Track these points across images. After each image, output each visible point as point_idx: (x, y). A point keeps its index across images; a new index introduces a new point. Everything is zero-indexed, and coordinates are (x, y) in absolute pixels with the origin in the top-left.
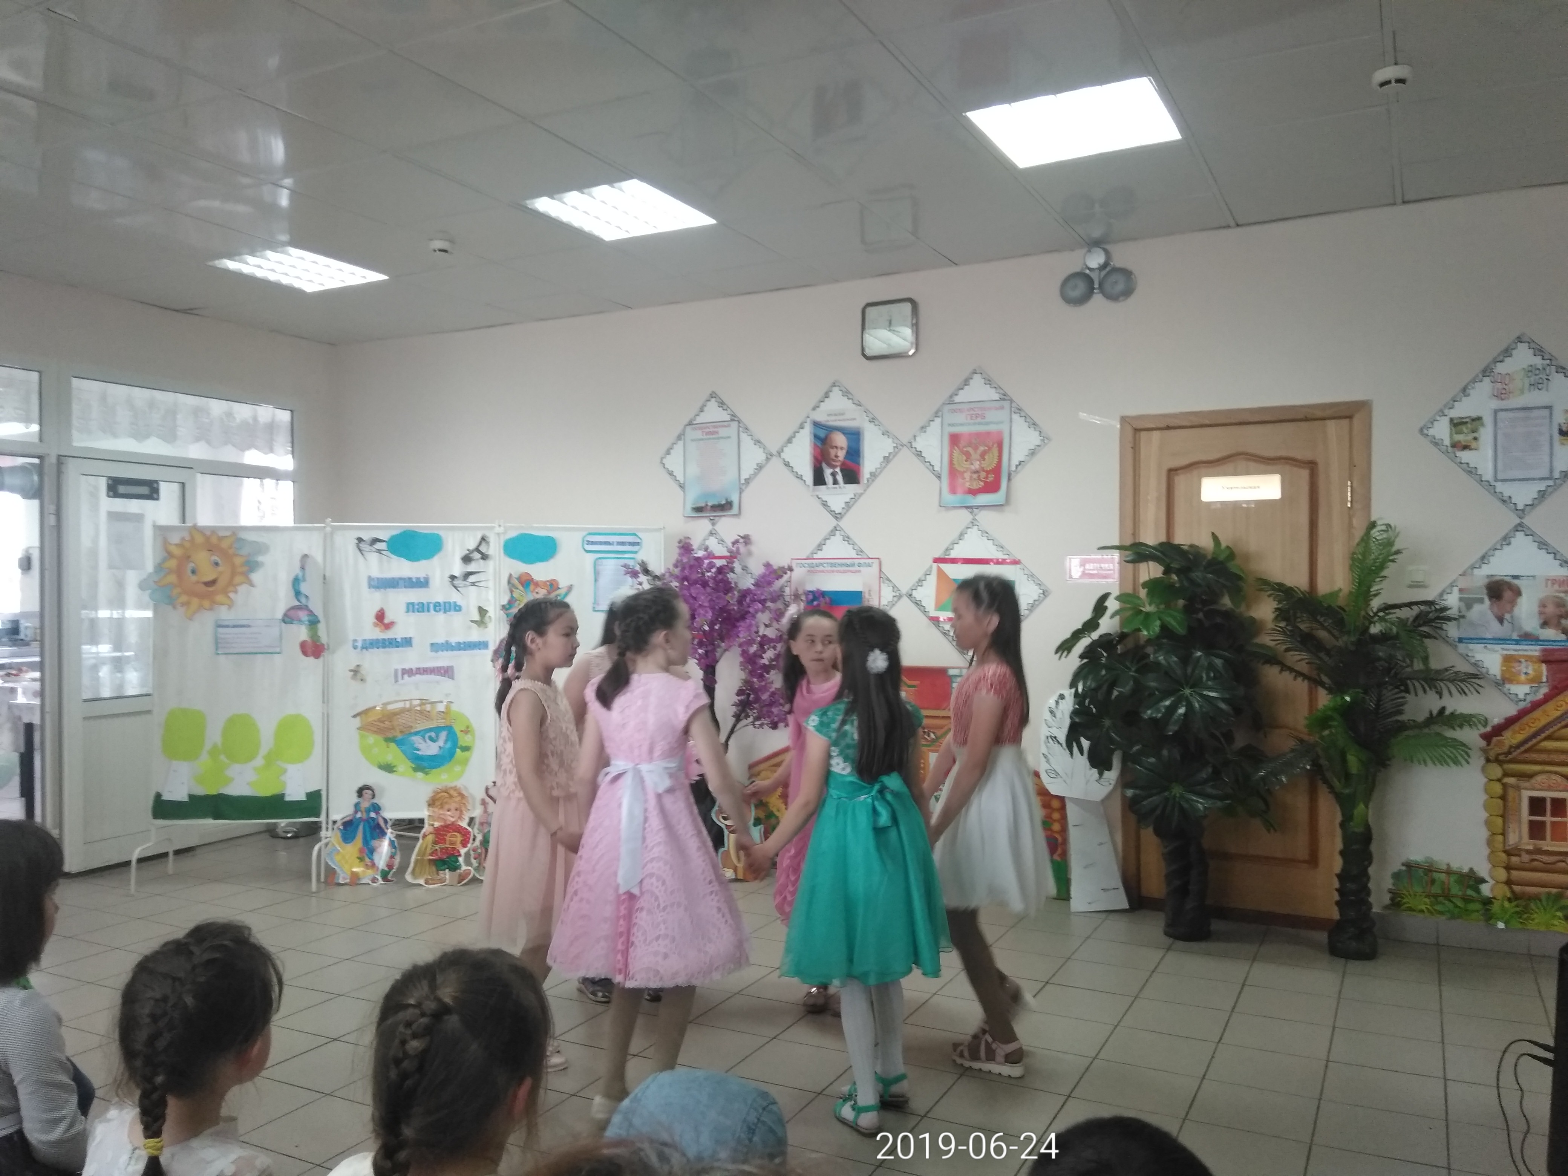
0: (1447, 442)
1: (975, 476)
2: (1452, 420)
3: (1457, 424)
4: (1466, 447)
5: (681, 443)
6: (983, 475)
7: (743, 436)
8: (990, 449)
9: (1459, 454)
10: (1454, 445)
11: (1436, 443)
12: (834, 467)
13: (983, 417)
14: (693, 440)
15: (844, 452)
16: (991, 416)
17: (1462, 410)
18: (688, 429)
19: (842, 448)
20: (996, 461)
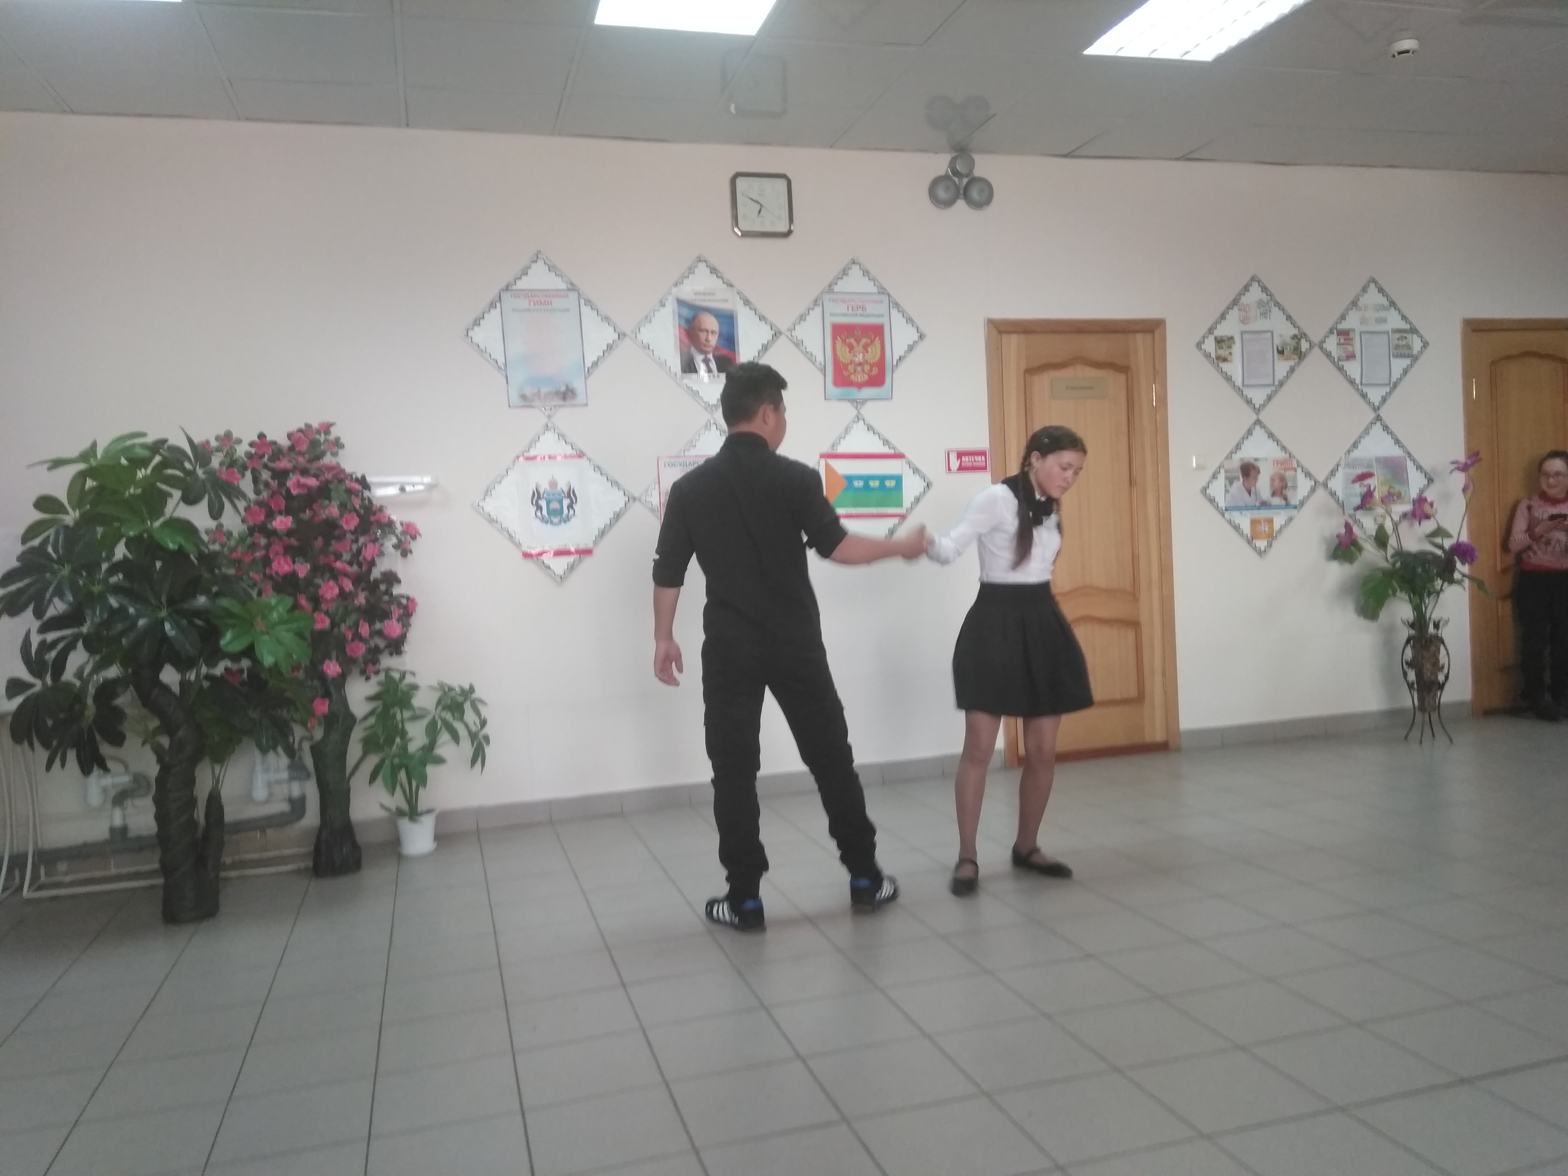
0: (1213, 355)
1: (859, 369)
2: (1216, 338)
3: (1219, 341)
4: (1225, 360)
5: (495, 313)
6: (867, 368)
7: (586, 310)
8: (872, 342)
9: (1221, 365)
10: (1218, 358)
11: (1207, 356)
12: (705, 353)
13: (864, 309)
14: (513, 310)
15: (717, 336)
16: (871, 309)
17: (1222, 331)
18: (506, 296)
19: (713, 332)
20: (879, 354)
